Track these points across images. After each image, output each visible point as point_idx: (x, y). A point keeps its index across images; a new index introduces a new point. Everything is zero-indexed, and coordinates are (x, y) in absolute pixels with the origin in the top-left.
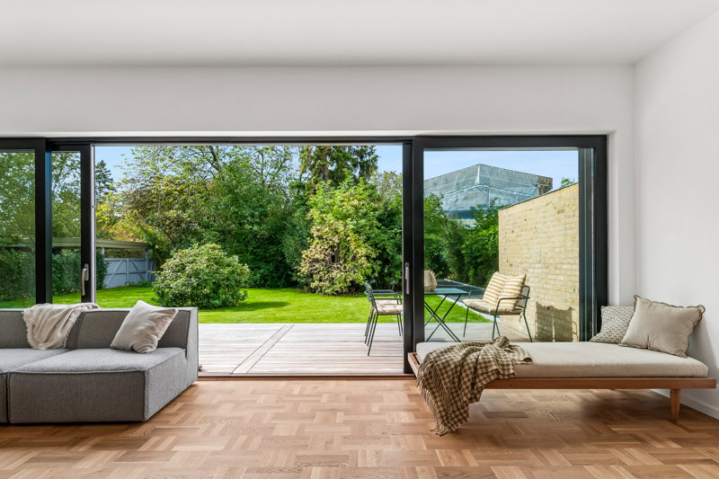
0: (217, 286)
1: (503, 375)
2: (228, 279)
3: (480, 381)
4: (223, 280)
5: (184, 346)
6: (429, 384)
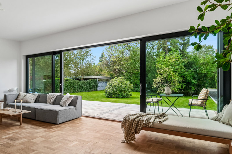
0: (121, 91)
1: (149, 126)
2: (124, 89)
3: (139, 127)
4: (123, 89)
5: (75, 106)
6: (123, 125)
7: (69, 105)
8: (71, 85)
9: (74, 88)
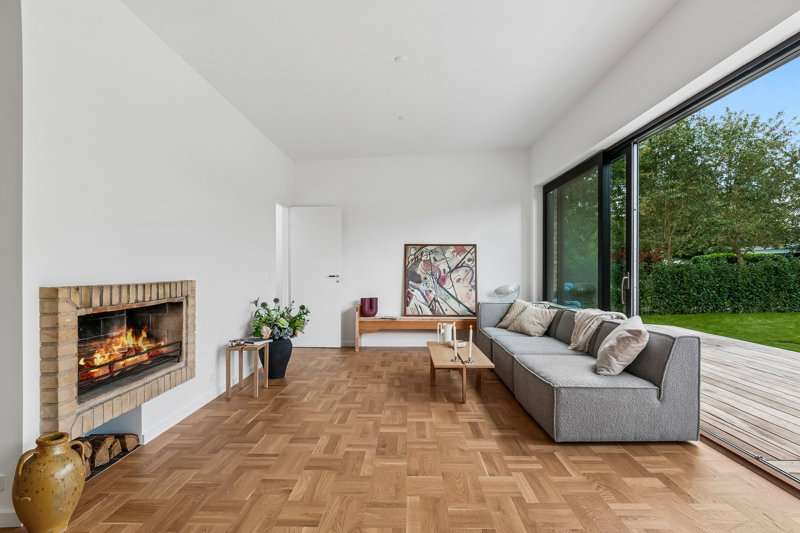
7: (629, 370)
8: (769, 279)
9: (790, 291)
